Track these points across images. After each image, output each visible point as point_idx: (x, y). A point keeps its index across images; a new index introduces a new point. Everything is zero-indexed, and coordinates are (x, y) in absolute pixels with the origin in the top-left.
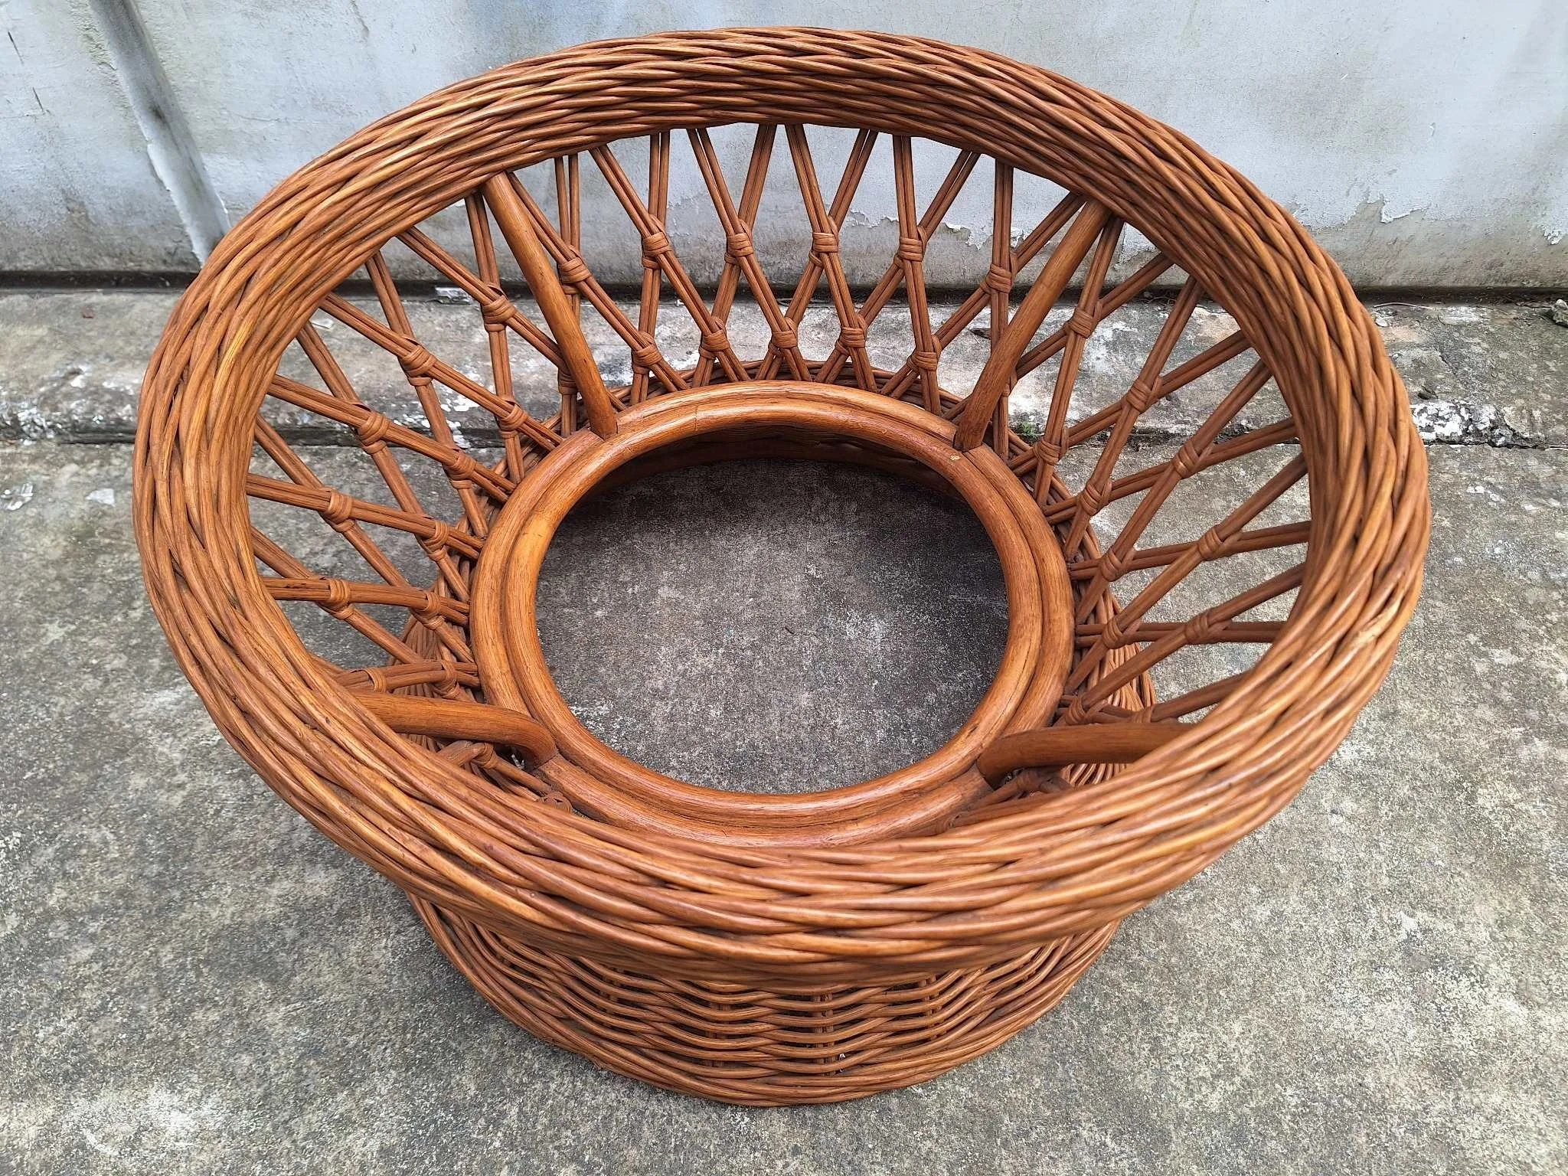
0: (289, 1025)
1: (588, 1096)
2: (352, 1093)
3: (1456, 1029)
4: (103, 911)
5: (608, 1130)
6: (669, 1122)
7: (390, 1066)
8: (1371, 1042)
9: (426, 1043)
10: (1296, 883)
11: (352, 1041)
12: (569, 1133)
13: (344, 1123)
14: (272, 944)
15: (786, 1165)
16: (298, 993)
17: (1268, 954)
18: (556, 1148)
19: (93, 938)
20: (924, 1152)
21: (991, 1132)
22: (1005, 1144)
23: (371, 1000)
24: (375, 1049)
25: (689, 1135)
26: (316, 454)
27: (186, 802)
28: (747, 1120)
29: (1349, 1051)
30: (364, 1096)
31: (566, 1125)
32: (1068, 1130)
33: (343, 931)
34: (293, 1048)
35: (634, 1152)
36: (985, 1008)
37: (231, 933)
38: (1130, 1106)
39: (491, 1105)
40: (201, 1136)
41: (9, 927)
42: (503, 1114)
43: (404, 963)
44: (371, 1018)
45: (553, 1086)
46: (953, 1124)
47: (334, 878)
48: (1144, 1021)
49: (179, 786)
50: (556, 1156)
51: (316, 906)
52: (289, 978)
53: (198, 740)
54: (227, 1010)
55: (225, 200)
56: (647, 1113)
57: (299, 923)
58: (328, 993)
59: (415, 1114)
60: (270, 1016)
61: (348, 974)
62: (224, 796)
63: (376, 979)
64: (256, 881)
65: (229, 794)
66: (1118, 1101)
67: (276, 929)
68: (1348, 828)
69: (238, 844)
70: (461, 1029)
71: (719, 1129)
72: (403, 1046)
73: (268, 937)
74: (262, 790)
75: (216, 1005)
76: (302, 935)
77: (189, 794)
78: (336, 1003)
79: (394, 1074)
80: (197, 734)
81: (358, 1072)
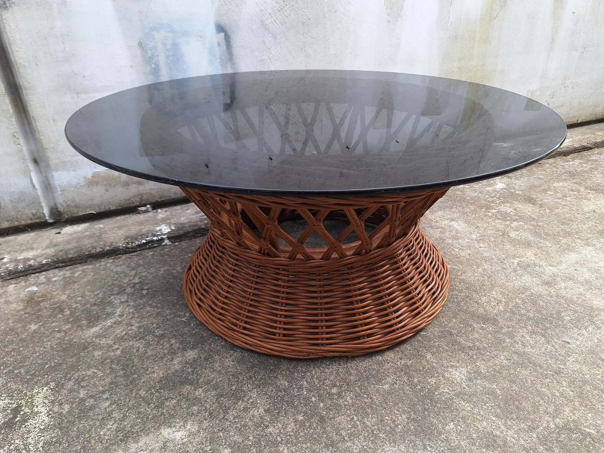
0: (206, 393)
1: (327, 370)
2: (243, 401)
3: (543, 276)
4: (107, 391)
5: (340, 375)
7: (253, 389)
8: (527, 285)
9: (262, 379)
10: (483, 262)
11: (234, 388)
12: (327, 381)
14: (184, 375)
15: (401, 363)
16: (204, 383)
17: (488, 277)
19: (107, 399)
20: (437, 345)
21: (451, 334)
22: (457, 336)
24: (244, 387)
26: (114, 258)
27: (122, 352)
28: (380, 357)
29: (524, 288)
30: (248, 400)
31: (325, 380)
32: (471, 327)
33: (210, 363)
34: (212, 398)
35: (352, 377)
36: (431, 300)
37: (166, 377)
38: (482, 317)
39: (296, 385)
41: (66, 409)
42: (302, 385)
43: (238, 362)
44: (236, 380)
45: (313, 372)
46: (439, 337)
47: (196, 351)
48: (470, 299)
49: (116, 349)
50: (328, 388)
51: (195, 360)
52: (197, 381)
53: (116, 336)
54: (178, 398)
55: (60, 188)
56: (349, 367)
57: (191, 366)
58: (215, 379)
59: (271, 397)
60: (197, 393)
61: (220, 372)
62: (137, 346)
63: (231, 370)
64: (166, 362)
65: (140, 345)
66: (478, 317)
67: (183, 371)
68: (486, 249)
69: (152, 355)
70: (272, 370)
71: (374, 362)
72: (254, 382)
73: (181, 374)
74: (152, 339)
75: (173, 398)
76: (195, 369)
77: (123, 350)
78: (220, 381)
79: (255, 390)
80: (115, 334)
81: (242, 394)
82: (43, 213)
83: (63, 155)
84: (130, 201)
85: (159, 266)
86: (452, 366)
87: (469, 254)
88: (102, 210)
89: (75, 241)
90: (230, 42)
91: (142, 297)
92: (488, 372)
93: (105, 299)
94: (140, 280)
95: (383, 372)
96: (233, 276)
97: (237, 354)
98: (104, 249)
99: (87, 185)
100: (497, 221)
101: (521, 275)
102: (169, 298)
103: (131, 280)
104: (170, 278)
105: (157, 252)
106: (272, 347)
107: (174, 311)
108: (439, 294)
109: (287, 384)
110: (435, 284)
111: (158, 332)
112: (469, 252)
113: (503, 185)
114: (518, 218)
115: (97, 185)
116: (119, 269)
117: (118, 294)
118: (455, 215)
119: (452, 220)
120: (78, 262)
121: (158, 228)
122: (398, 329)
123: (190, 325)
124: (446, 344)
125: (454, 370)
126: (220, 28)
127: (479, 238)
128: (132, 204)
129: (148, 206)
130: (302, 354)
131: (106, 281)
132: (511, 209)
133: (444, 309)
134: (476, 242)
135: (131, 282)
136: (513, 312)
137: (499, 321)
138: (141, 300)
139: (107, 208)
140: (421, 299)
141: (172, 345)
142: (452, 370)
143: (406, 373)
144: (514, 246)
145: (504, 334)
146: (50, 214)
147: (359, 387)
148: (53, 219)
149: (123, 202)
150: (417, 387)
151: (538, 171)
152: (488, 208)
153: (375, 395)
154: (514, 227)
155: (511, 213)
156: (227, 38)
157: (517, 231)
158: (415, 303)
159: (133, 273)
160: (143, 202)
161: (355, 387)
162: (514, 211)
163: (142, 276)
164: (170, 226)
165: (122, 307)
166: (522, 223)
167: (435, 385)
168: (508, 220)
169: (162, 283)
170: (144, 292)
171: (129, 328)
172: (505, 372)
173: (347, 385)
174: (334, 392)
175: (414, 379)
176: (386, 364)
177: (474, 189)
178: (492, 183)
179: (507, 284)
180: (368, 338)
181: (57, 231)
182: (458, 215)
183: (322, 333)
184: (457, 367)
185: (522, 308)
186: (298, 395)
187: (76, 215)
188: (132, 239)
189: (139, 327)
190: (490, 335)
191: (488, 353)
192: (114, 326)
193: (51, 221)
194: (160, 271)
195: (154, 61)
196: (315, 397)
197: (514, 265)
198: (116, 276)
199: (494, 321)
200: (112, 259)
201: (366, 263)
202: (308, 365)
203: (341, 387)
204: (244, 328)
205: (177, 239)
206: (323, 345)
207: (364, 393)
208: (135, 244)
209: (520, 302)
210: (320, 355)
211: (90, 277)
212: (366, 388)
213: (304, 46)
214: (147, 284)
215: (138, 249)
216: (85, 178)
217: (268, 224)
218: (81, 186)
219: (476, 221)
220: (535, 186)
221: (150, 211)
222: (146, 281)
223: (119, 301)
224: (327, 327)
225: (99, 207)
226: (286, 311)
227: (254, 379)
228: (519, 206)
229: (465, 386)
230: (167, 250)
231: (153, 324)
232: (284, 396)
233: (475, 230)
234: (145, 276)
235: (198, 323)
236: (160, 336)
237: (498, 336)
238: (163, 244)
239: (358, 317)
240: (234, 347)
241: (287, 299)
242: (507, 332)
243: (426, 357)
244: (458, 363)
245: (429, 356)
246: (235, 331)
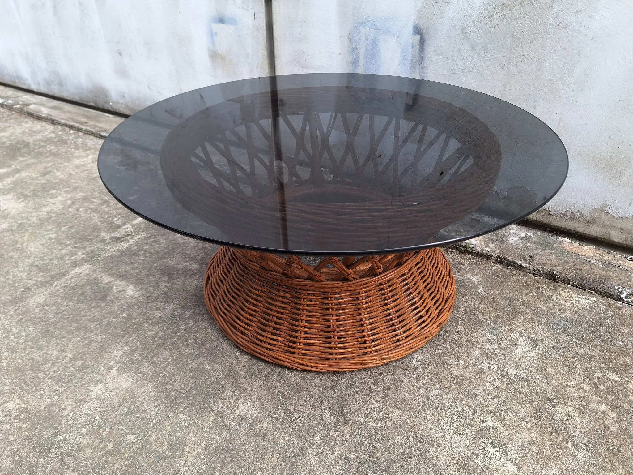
13: (158, 308)
17: (426, 402)
18: (193, 335)
21: (297, 392)
22: (299, 396)
23: (184, 291)
24: (176, 299)
25: (224, 349)
28: (239, 354)
30: (166, 306)
31: (199, 332)
32: (319, 404)
33: (190, 277)
40: (132, 297)
60: (163, 284)
61: (184, 284)
63: (188, 288)
64: (183, 261)
66: (341, 407)
67: (178, 270)
70: (196, 305)
71: (231, 352)
72: (182, 302)
75: (156, 277)
76: (183, 273)
78: (177, 288)
79: (176, 305)
90: (424, 45)
152: (616, 369)
156: (422, 41)
157: (583, 413)
161: (200, 350)
173: (200, 345)
174: (189, 341)
176: (233, 359)
179: (426, 422)
182: (553, 345)
185: (386, 444)
186: (179, 325)
190: (316, 422)
195: (356, 52)
196: (181, 334)
197: (478, 423)
199: (342, 422)
203: (197, 343)
207: (196, 357)
209: (398, 440)
212: (201, 357)
213: (508, 63)
226: (223, 276)
232: (176, 320)
239: (244, 314)
243: (255, 382)
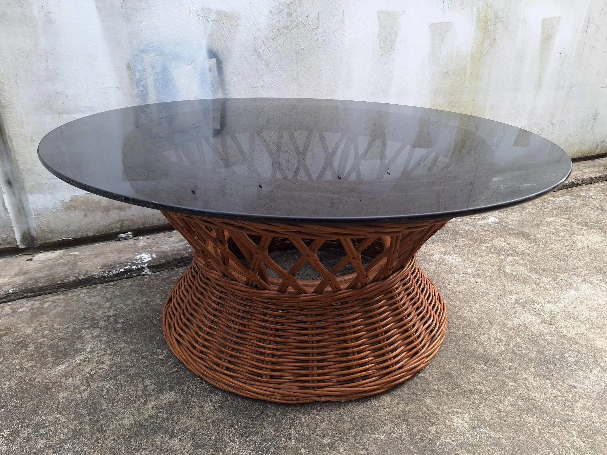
0: (182, 443)
1: (317, 417)
3: (543, 314)
4: (69, 439)
5: (332, 423)
6: (351, 413)
7: (235, 439)
8: (527, 323)
9: (245, 426)
10: (480, 298)
11: (214, 437)
12: (318, 429)
14: (159, 422)
15: (398, 408)
16: (180, 432)
17: (486, 314)
18: (317, 435)
20: (436, 388)
21: (451, 377)
22: (457, 378)
23: (213, 422)
24: (225, 436)
25: (360, 413)
26: (88, 288)
27: (90, 394)
28: (376, 402)
29: (524, 326)
30: (230, 451)
31: (315, 428)
32: (471, 368)
33: (188, 407)
34: (189, 449)
35: (345, 425)
36: (428, 339)
37: (138, 424)
38: (482, 357)
39: (284, 434)
42: (290, 434)
43: (220, 407)
44: (216, 428)
45: (303, 419)
46: (439, 379)
47: (173, 394)
48: (469, 338)
49: (84, 390)
50: (319, 437)
51: (171, 404)
52: (173, 429)
53: (84, 375)
54: (150, 449)
55: (34, 212)
56: (342, 413)
57: (167, 412)
58: (193, 427)
59: (255, 448)
60: (172, 443)
61: (198, 419)
62: (107, 387)
63: (211, 416)
64: (139, 406)
65: (110, 385)
66: (478, 357)
67: (157, 417)
68: (482, 284)
69: (123, 398)
70: (257, 417)
71: (369, 408)
72: (236, 430)
73: (155, 421)
74: (124, 380)
75: (144, 449)
76: (170, 414)
77: (91, 391)
78: (199, 429)
79: (238, 440)
80: (83, 373)
81: (222, 445)
82: (15, 238)
83: (40, 177)
84: (109, 228)
85: (137, 297)
86: (453, 413)
87: (465, 289)
88: (79, 237)
89: (47, 269)
90: (222, 68)
91: (116, 331)
92: (492, 419)
93: (76, 332)
94: (115, 312)
95: (380, 420)
96: (216, 310)
97: (218, 398)
98: (78, 278)
99: (64, 209)
100: (491, 255)
101: (520, 313)
102: (146, 333)
103: (106, 312)
104: (148, 311)
105: (136, 282)
106: (257, 391)
107: (150, 347)
108: (437, 332)
109: (273, 432)
110: (433, 321)
111: (132, 372)
112: (465, 287)
113: (495, 219)
114: (512, 252)
115: (75, 209)
116: (93, 300)
117: (89, 328)
118: (449, 248)
119: (446, 253)
120: (49, 291)
121: (138, 257)
122: (394, 371)
123: (167, 364)
124: (446, 387)
125: (455, 417)
126: (212, 54)
127: (474, 273)
128: (112, 230)
129: (129, 233)
130: (290, 398)
131: (78, 313)
132: (505, 244)
133: (442, 348)
134: (472, 277)
135: (105, 315)
136: (515, 353)
137: (501, 362)
138: (115, 335)
139: (84, 234)
140: (419, 337)
141: (146, 386)
142: (453, 417)
143: (404, 421)
144: (511, 281)
145: (506, 376)
146: (22, 239)
147: (353, 436)
148: (25, 245)
149: (102, 228)
150: (416, 437)
151: (529, 206)
152: (482, 242)
153: (371, 447)
154: (509, 261)
155: (506, 247)
156: (219, 64)
157: (513, 265)
158: (412, 342)
159: (108, 304)
160: (124, 229)
161: (349, 436)
162: (507, 245)
163: (118, 308)
164: (151, 255)
165: (93, 342)
166: (517, 258)
167: (435, 435)
168: (503, 255)
169: (139, 316)
170: (119, 326)
171: (99, 366)
172: (510, 420)
173: (341, 434)
174: (326, 443)
175: (413, 427)
176: (383, 410)
177: (466, 222)
178: (484, 217)
179: (506, 322)
180: (363, 380)
181: (29, 257)
182: (452, 249)
183: (313, 375)
184: (459, 413)
185: (523, 348)
186: (286, 446)
187: (51, 241)
188: (109, 268)
189: (111, 366)
190: (491, 378)
191: (491, 398)
192: (83, 364)
193: (22, 247)
194: (137, 302)
195: (142, 84)
196: (305, 448)
197: (512, 302)
198: (90, 307)
199: (496, 362)
200: (86, 289)
201: (361, 297)
202: (297, 410)
203: (333, 436)
204: (228, 369)
205: (158, 269)
206: (313, 388)
207: (360, 444)
208: (112, 273)
209: (521, 341)
210: (310, 400)
211: (60, 309)
212: (362, 439)
213: (297, 76)
214: (122, 317)
215: (115, 279)
216: (62, 202)
217: (257, 254)
218: (58, 211)
219: (470, 255)
220: (527, 221)
221: (131, 238)
222: (122, 314)
223: (90, 335)
224: (319, 368)
225: (75, 233)
226: (274, 349)
227: (236, 427)
228: (513, 241)
229: (468, 435)
230: (146, 280)
231: (126, 362)
232: (270, 447)
233: (470, 264)
234: (120, 309)
235: (176, 361)
236: (134, 376)
237: (501, 378)
238: (143, 273)
239: (352, 357)
240: (215, 389)
241: (276, 336)
242: (509, 374)
243: (425, 402)
244: (460, 408)
245: (428, 401)
246: (217, 371)
